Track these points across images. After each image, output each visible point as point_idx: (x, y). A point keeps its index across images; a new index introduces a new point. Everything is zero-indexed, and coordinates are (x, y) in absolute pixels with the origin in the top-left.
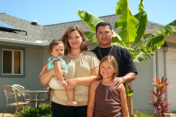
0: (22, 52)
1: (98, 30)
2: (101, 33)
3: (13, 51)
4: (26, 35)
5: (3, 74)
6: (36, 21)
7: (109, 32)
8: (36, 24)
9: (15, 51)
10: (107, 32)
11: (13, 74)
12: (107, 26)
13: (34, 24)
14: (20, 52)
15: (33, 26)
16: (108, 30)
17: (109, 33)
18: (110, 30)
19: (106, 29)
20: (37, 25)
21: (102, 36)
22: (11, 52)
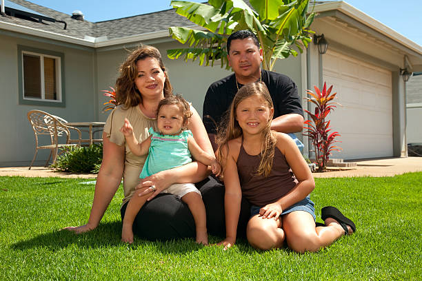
0: (59, 60)
1: (231, 48)
2: (238, 53)
3: (42, 57)
4: (65, 29)
5: (24, 98)
6: (80, 13)
7: (255, 51)
8: (80, 18)
9: (44, 58)
10: (250, 51)
11: (43, 99)
12: (250, 39)
13: (76, 17)
14: (54, 60)
15: (76, 21)
16: (252, 47)
17: (254, 53)
18: (256, 47)
19: (247, 44)
20: (82, 20)
21: (241, 59)
22: (38, 58)
